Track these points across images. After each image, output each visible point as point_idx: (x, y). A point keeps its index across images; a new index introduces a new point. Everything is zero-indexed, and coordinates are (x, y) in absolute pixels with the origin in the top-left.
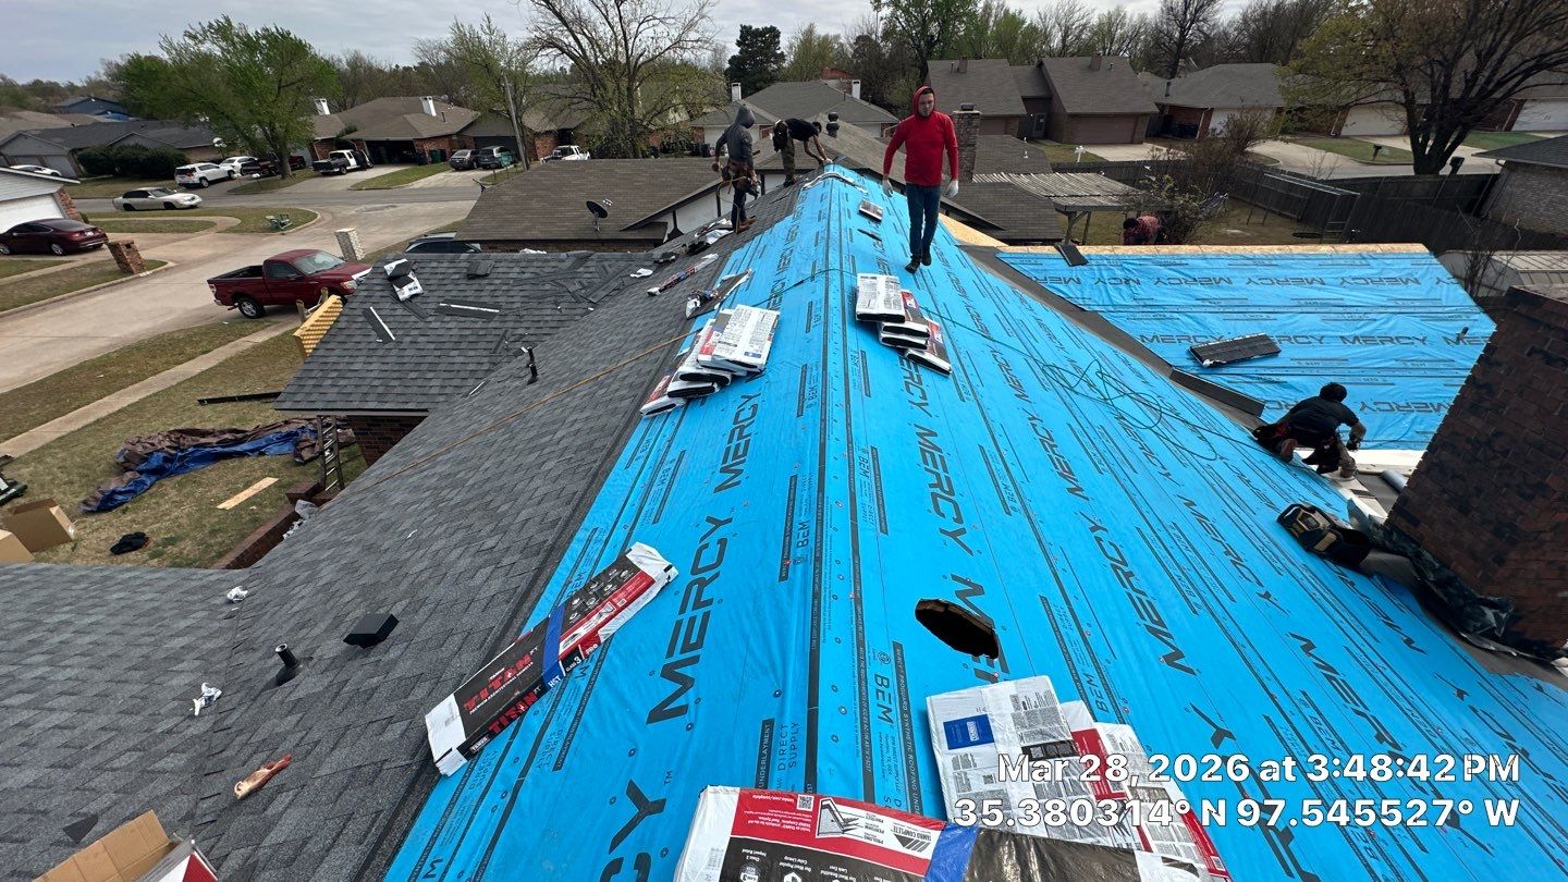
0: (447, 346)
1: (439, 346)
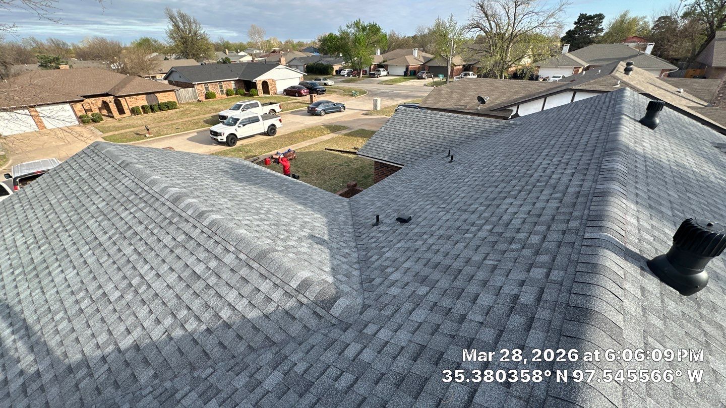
0: (416, 144)
1: (413, 143)
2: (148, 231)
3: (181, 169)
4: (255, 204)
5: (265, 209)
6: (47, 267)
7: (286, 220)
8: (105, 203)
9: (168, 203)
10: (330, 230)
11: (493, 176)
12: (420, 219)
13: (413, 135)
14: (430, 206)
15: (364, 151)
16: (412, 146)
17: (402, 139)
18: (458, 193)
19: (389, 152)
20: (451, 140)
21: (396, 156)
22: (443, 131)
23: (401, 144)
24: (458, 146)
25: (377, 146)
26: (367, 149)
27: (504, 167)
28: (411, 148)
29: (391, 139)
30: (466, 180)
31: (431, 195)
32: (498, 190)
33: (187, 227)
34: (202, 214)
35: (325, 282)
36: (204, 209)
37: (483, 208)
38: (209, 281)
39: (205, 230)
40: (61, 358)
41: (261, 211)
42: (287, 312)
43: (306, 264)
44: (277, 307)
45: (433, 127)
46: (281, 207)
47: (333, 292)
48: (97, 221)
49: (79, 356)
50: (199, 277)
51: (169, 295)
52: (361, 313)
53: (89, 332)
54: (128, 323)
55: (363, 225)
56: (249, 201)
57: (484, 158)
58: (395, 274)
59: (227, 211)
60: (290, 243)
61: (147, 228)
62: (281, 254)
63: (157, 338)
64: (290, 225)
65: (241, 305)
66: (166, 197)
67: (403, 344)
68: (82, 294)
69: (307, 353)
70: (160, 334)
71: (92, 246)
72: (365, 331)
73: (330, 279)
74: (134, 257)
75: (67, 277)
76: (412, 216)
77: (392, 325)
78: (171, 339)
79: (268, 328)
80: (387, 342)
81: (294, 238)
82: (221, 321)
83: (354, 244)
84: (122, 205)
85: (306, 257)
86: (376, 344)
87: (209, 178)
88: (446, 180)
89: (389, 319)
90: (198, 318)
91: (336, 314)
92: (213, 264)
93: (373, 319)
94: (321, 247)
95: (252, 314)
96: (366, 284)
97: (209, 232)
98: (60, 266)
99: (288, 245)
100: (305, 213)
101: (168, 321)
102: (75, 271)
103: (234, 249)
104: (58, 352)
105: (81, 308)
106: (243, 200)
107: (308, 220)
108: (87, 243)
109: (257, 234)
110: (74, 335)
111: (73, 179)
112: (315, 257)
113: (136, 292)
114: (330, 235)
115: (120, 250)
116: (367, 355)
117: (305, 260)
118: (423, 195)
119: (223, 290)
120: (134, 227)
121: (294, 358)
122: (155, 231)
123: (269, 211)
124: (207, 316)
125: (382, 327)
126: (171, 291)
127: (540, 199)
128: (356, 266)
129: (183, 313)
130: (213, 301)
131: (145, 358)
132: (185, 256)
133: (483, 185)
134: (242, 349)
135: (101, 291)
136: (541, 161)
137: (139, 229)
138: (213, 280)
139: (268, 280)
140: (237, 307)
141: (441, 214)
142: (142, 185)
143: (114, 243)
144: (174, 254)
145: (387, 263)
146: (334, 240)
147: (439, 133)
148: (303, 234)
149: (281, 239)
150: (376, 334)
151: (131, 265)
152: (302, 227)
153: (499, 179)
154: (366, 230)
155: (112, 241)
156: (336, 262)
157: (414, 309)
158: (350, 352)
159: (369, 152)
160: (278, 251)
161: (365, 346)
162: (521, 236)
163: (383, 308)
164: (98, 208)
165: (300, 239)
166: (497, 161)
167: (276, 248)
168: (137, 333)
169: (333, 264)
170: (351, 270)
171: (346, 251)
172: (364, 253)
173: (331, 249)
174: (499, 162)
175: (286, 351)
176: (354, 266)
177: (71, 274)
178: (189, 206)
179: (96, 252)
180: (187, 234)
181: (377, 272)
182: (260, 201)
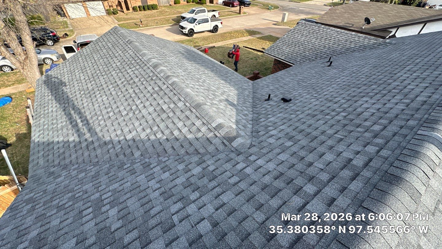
0: (306, 50)
2: (141, 82)
3: (159, 48)
4: (197, 76)
5: (202, 80)
6: (94, 93)
7: (214, 88)
8: (120, 63)
9: (151, 68)
10: (238, 99)
11: (358, 80)
12: (297, 102)
13: (306, 43)
14: (306, 94)
15: (269, 51)
16: (303, 51)
17: (298, 45)
18: (328, 88)
19: (286, 53)
20: (334, 50)
21: (290, 57)
22: (329, 42)
23: (296, 49)
24: (338, 55)
25: (278, 48)
26: (271, 50)
27: (370, 75)
28: (302, 53)
29: (289, 44)
30: (337, 80)
31: (309, 87)
32: (359, 90)
33: (160, 84)
34: (168, 77)
35: (231, 127)
36: (170, 74)
37: (344, 101)
38: (169, 114)
39: (169, 86)
40: (102, 137)
41: (200, 81)
42: (208, 139)
43: (222, 115)
44: (203, 135)
45: (323, 38)
46: (211, 80)
47: (234, 134)
48: (116, 73)
49: (109, 138)
50: (164, 112)
51: (149, 118)
52: (249, 148)
53: (113, 128)
54: (130, 128)
55: (259, 99)
56: (194, 73)
57: (356, 66)
58: (273, 131)
59: (182, 77)
60: (215, 102)
61: (140, 80)
62: (209, 107)
63: (143, 138)
64: (215, 91)
65: (185, 130)
66: (150, 64)
67: (270, 169)
68: (110, 109)
69: (216, 162)
70: (144, 136)
71: (114, 85)
72: (249, 158)
73: (234, 127)
74: (133, 95)
75: (103, 100)
76: (292, 98)
77: (266, 158)
78: (149, 140)
79: (197, 145)
80: (261, 167)
81: (217, 100)
82: (173, 137)
83: (251, 110)
84: (128, 65)
85: (222, 111)
86: (255, 166)
87: (173, 56)
88: (322, 78)
89: (264, 155)
90: (162, 132)
91: (235, 146)
92: (172, 106)
93: (255, 153)
94: (231, 107)
95: (190, 136)
96: (255, 133)
97: (171, 88)
98: (100, 93)
99: (213, 103)
100: (225, 86)
101: (148, 131)
102: (107, 97)
103: (184, 99)
104: (100, 135)
105: (109, 116)
106: (191, 72)
107: (226, 90)
108: (112, 84)
109: (197, 94)
110: (107, 128)
111: (104, 47)
112: (227, 112)
113: (134, 113)
114: (238, 102)
115: (127, 90)
116: (248, 170)
117: (221, 113)
118: (303, 86)
119: (176, 121)
120: (134, 79)
121: (209, 162)
122: (144, 83)
123: (204, 81)
124: (167, 132)
125: (260, 158)
126: (150, 116)
127: (391, 101)
128: (251, 122)
129: (155, 128)
130: (171, 125)
131: (137, 146)
132: (158, 98)
133: (349, 85)
134: (183, 152)
135: (118, 109)
136: (402, 74)
137: (136, 80)
138: (171, 114)
139: (200, 120)
140: (182, 131)
141: (312, 100)
142: (138, 55)
143: (124, 86)
144: (152, 97)
145: (269, 124)
146: (240, 105)
147: (326, 43)
148: (222, 98)
149: (210, 99)
150: (256, 161)
151: (132, 99)
152: (222, 94)
153: (362, 83)
154: (260, 103)
155: (123, 84)
156: (239, 118)
157: (281, 153)
158: (240, 166)
159: (272, 52)
160: (207, 105)
161: (248, 166)
162: (367, 124)
163: (262, 148)
164: (117, 65)
165: (221, 101)
166: (365, 70)
167: (206, 103)
168: (134, 133)
169: (237, 119)
170: (247, 124)
171: (246, 112)
172: (257, 116)
173: (237, 110)
174: (367, 71)
175: (205, 158)
176: (249, 122)
177: (105, 98)
178: (162, 71)
179: (116, 89)
180: (160, 87)
181: (263, 128)
182: (200, 74)
